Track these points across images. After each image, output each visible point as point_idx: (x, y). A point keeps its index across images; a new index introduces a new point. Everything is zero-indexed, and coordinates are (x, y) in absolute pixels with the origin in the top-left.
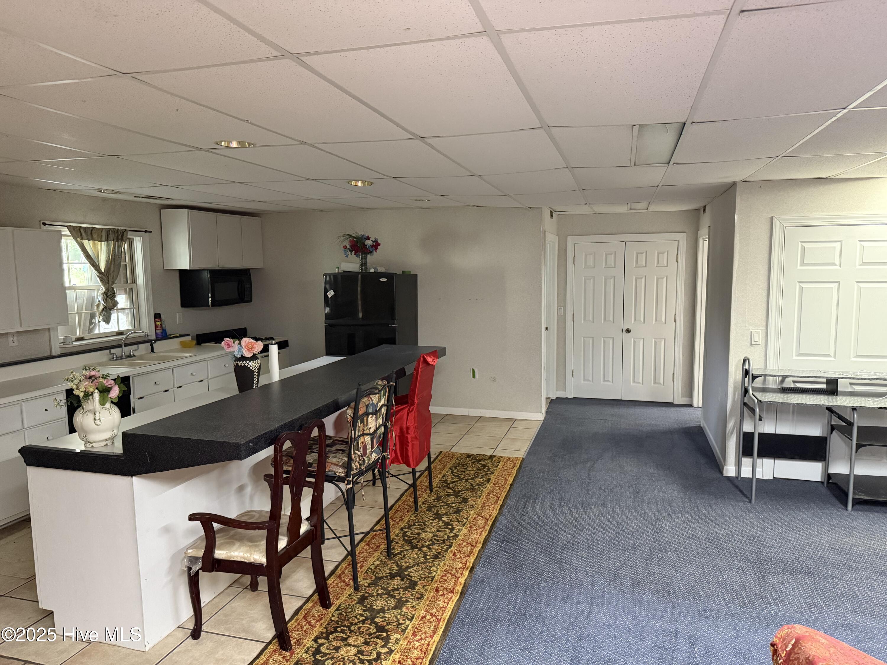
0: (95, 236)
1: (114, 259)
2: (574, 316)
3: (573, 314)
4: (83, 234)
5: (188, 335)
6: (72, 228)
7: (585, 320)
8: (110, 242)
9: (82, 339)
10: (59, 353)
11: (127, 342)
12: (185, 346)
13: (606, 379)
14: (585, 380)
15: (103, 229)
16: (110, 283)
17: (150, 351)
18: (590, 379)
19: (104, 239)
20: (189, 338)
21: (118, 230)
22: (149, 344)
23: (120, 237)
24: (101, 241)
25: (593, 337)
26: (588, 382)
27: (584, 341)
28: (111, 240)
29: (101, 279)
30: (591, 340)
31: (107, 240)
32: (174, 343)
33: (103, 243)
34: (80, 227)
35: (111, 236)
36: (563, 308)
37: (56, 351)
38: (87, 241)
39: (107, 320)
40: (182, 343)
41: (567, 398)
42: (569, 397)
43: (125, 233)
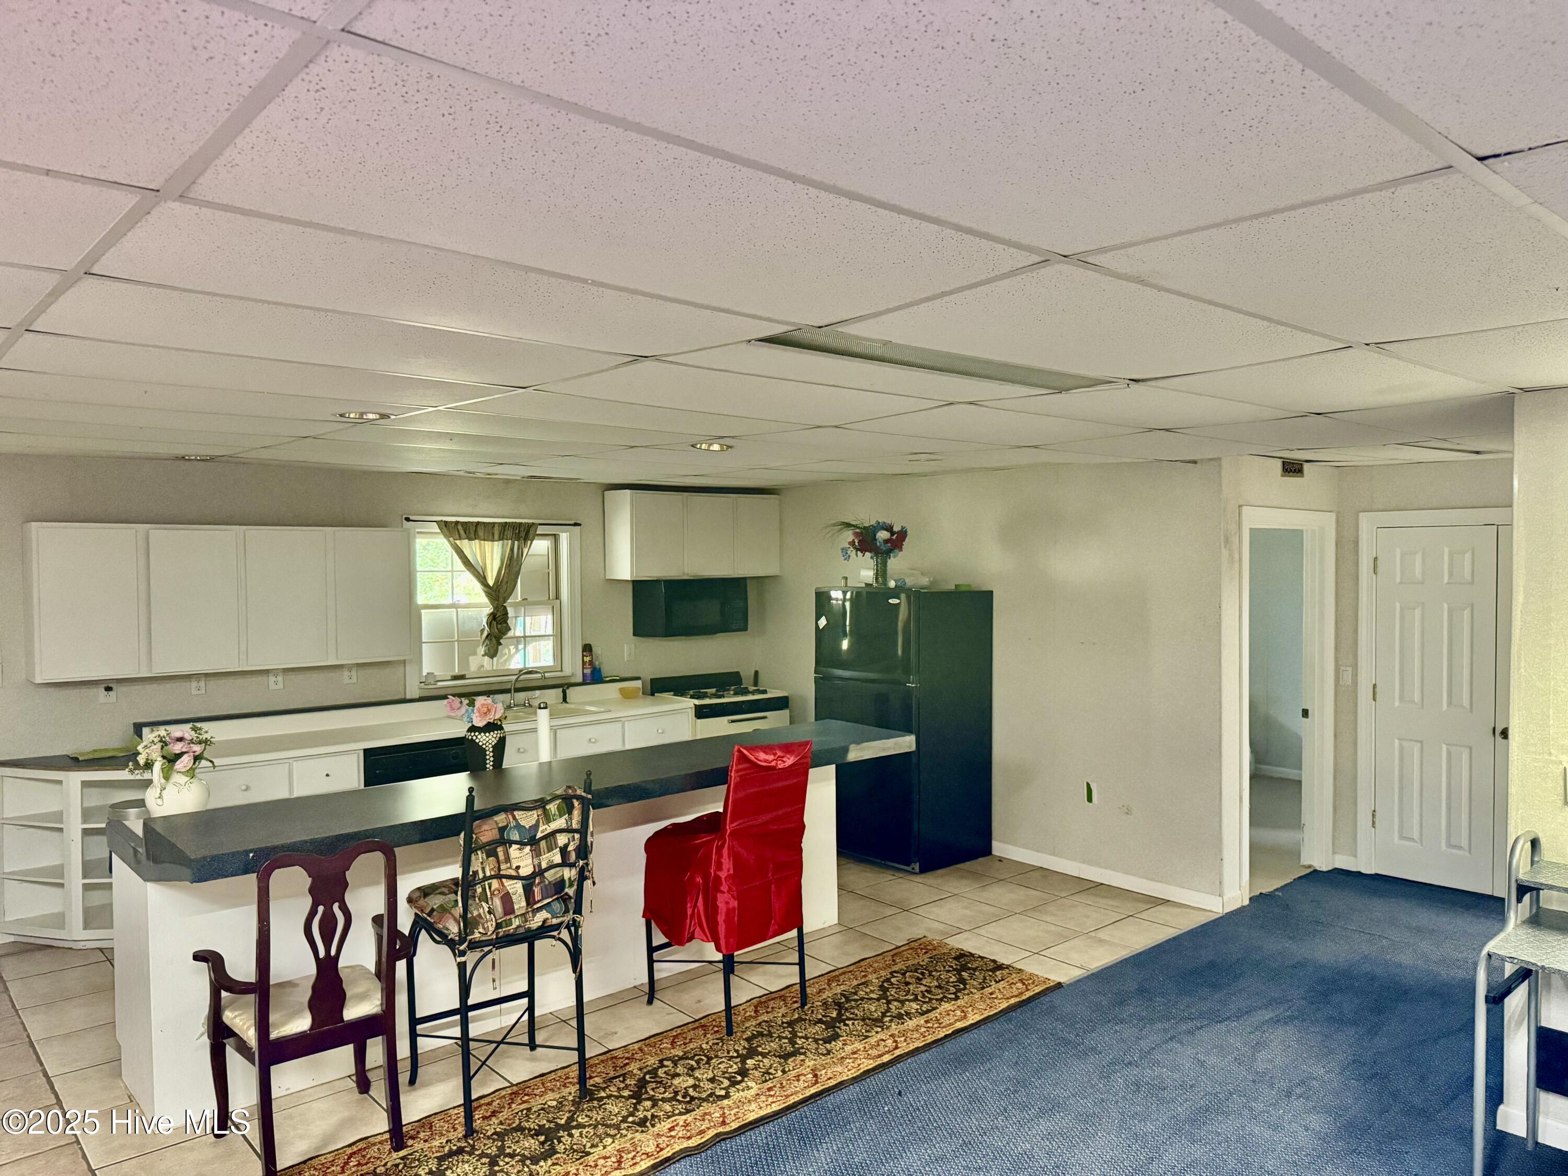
0: (481, 533)
1: (509, 565)
2: (1378, 690)
3: (1375, 686)
4: (462, 532)
5: (638, 678)
6: (443, 524)
7: (1401, 698)
8: (505, 541)
9: (462, 677)
10: (416, 695)
11: (518, 685)
12: (626, 695)
13: (1453, 842)
14: (1402, 837)
15: (494, 523)
16: (501, 599)
17: (562, 700)
18: (1416, 836)
19: (496, 537)
20: (638, 684)
21: (520, 524)
22: (561, 689)
23: (523, 534)
24: (493, 540)
25: (1421, 742)
26: (1412, 844)
27: (1401, 748)
28: (507, 539)
29: (489, 595)
30: (1416, 748)
31: (501, 538)
32: (610, 691)
33: (496, 543)
34: (457, 523)
35: (509, 533)
36: (1350, 669)
37: (413, 691)
38: (466, 541)
39: (492, 653)
40: (622, 690)
41: (1359, 874)
42: (1364, 871)
43: (533, 529)
